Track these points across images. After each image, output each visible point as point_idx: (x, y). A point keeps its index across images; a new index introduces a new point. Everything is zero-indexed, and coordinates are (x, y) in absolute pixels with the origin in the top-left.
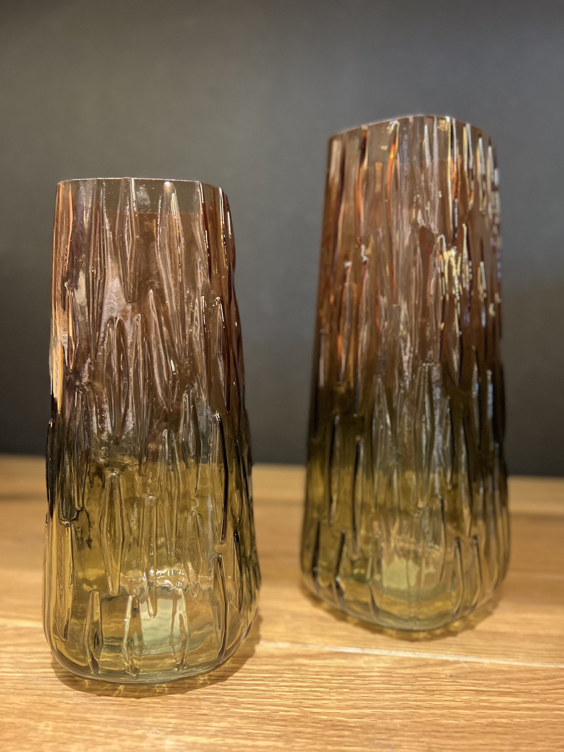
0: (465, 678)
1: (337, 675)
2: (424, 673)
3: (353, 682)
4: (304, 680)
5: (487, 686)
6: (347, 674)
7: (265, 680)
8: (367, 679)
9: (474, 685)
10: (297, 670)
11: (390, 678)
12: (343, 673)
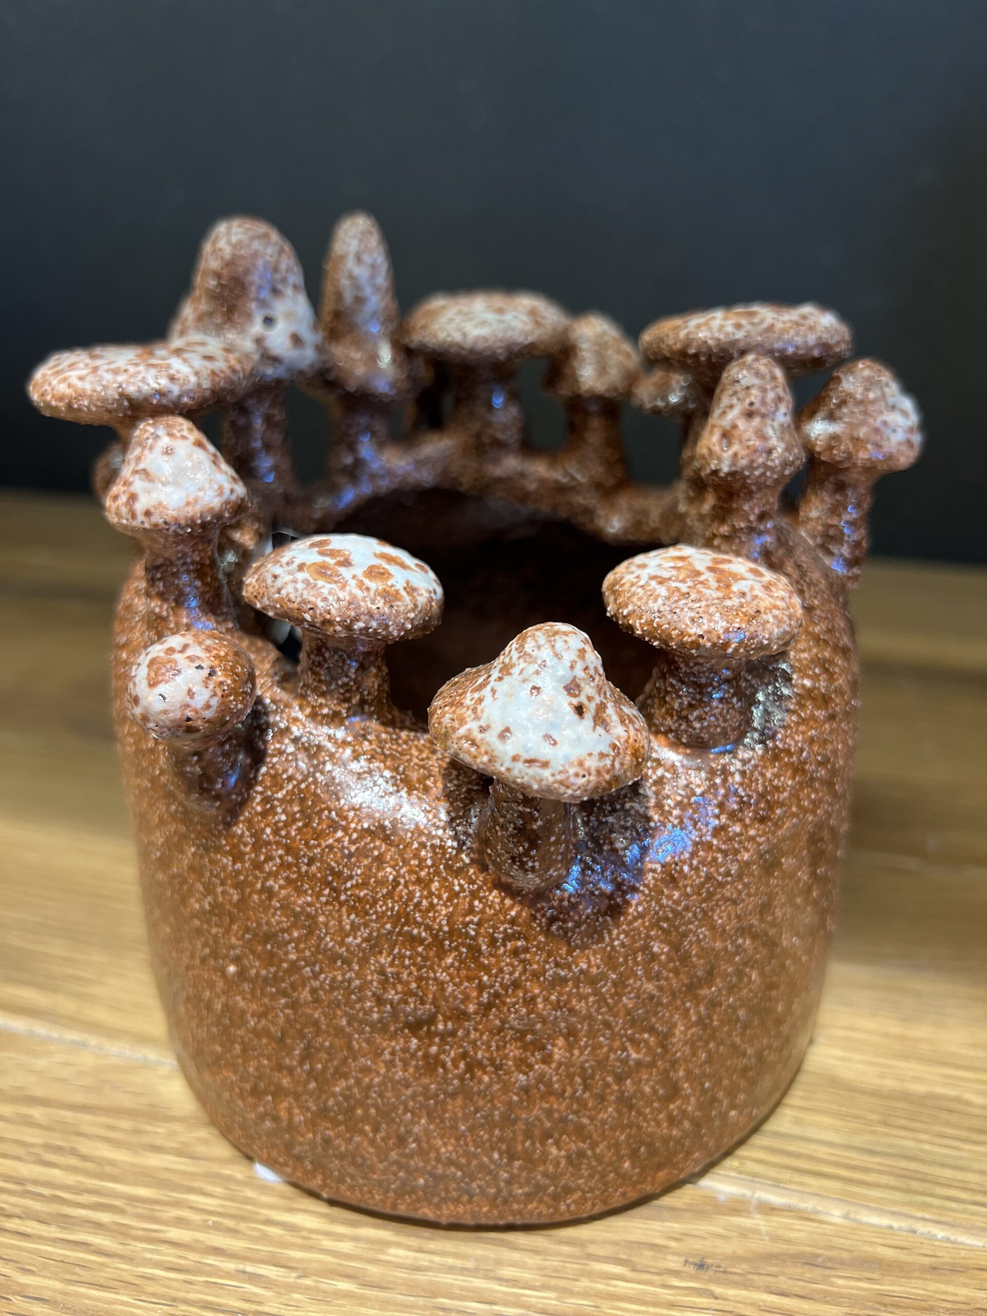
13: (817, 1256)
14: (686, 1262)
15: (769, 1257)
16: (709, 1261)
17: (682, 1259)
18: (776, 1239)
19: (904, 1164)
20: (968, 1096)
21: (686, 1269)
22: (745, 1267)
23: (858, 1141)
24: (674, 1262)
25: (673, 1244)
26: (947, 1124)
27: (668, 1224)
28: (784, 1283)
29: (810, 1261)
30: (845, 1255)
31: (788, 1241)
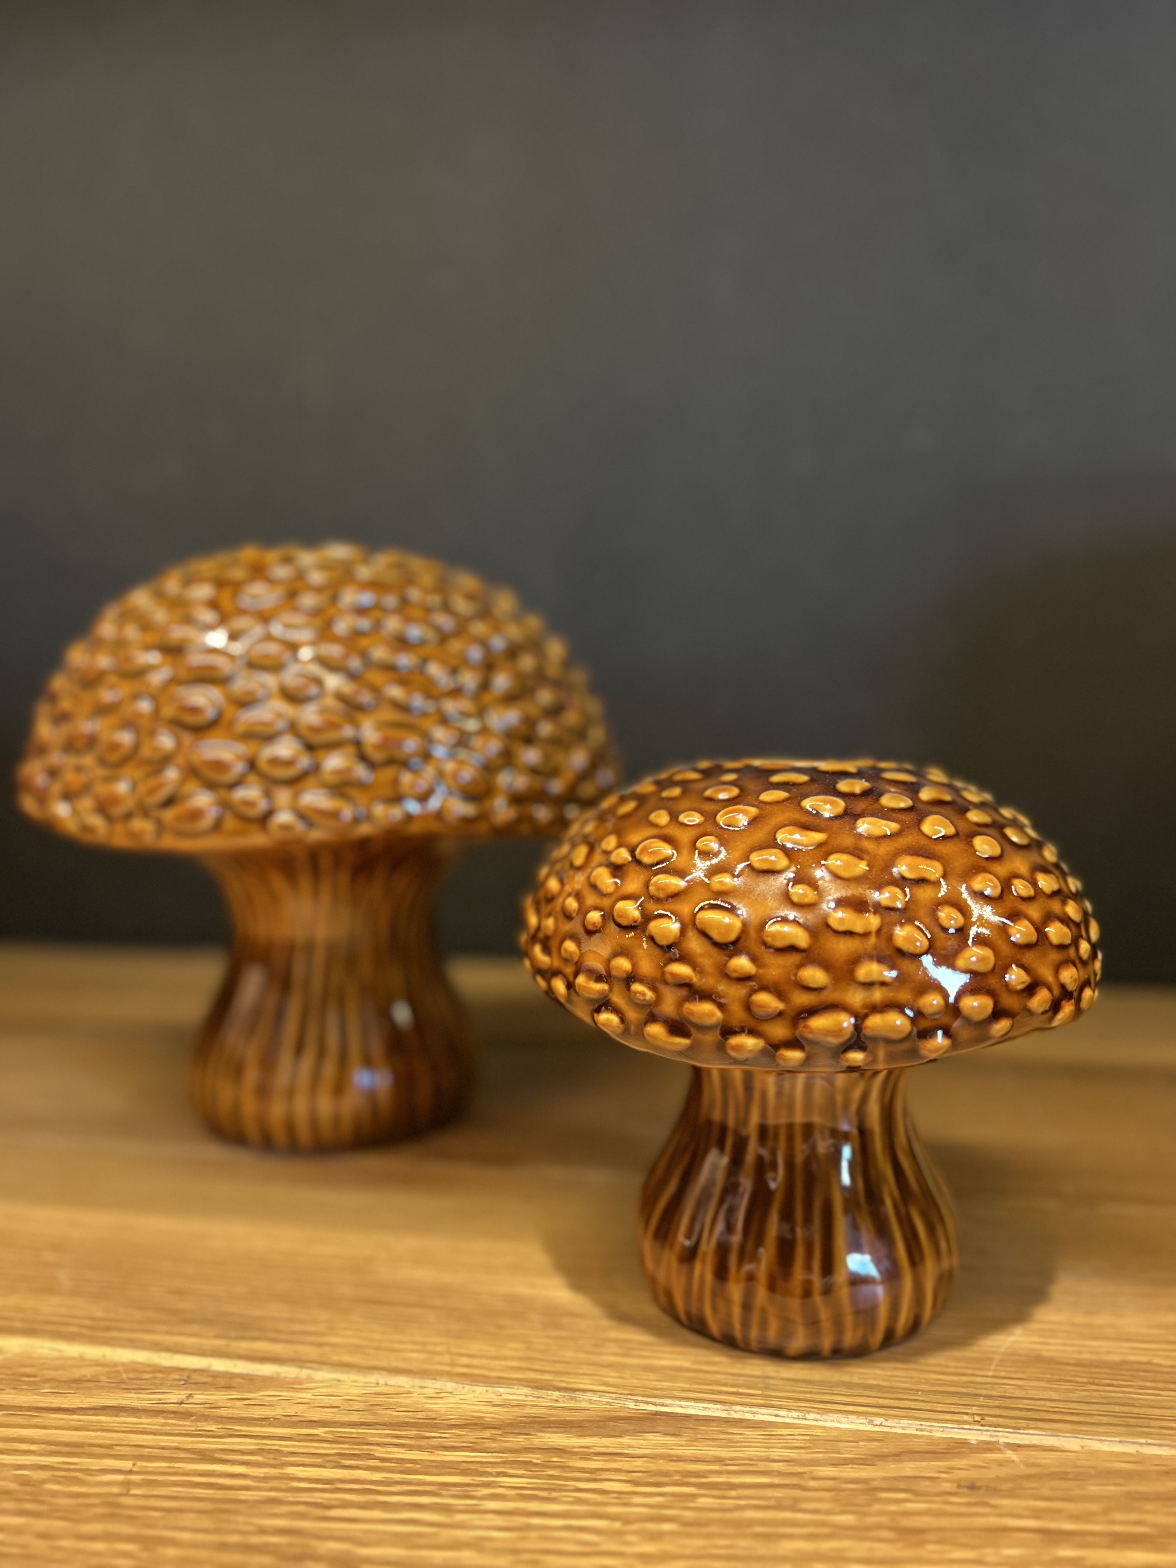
0: (1011, 1494)
1: (651, 1480)
2: (895, 1479)
3: (693, 1502)
4: (554, 1494)
5: (1074, 1517)
6: (677, 1477)
7: (444, 1492)
8: (733, 1493)
9: (1037, 1514)
10: (536, 1465)
11: (798, 1493)
12: (666, 1474)
13: (1067, 1473)
14: (959, 1486)
15: (1028, 1477)
16: (978, 1484)
17: (955, 1485)
18: (1029, 1465)
19: (1118, 1408)
20: (1156, 1360)
21: (961, 1490)
22: (1009, 1485)
23: (1074, 1396)
24: (947, 1486)
25: (944, 1475)
26: (1145, 1379)
27: (932, 1463)
28: (1046, 1492)
29: (1063, 1476)
30: (1091, 1470)
31: (1039, 1465)
